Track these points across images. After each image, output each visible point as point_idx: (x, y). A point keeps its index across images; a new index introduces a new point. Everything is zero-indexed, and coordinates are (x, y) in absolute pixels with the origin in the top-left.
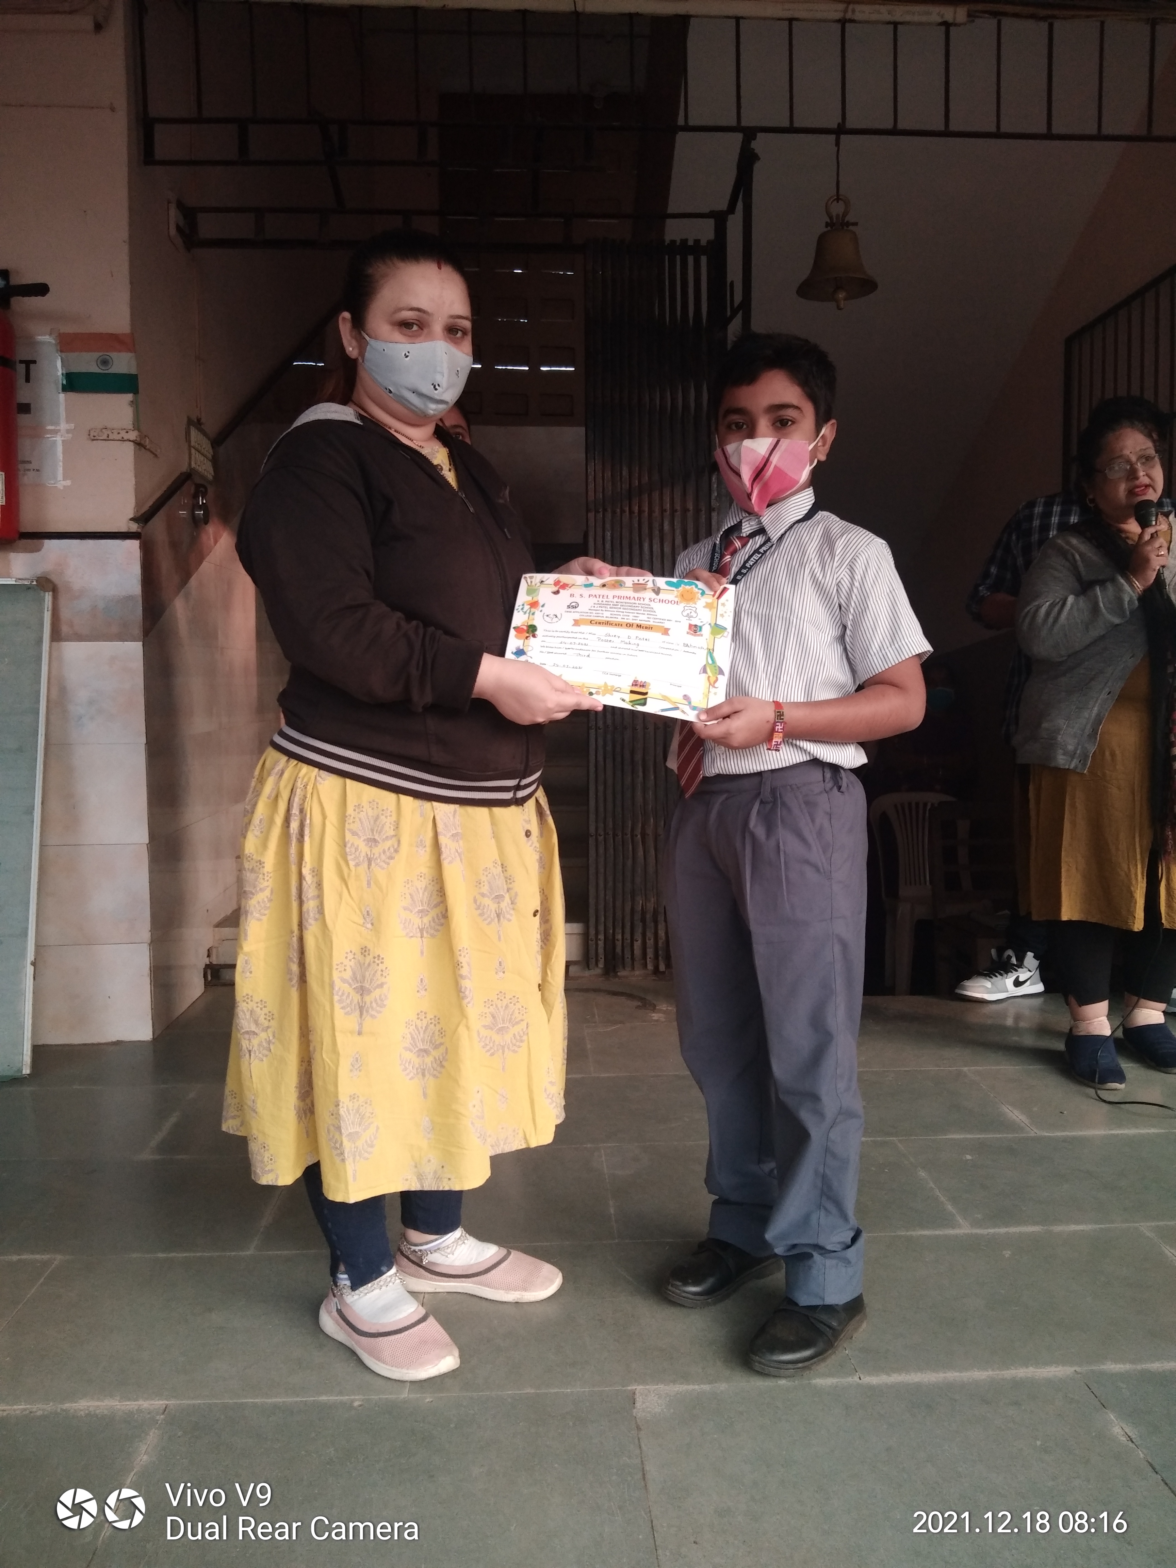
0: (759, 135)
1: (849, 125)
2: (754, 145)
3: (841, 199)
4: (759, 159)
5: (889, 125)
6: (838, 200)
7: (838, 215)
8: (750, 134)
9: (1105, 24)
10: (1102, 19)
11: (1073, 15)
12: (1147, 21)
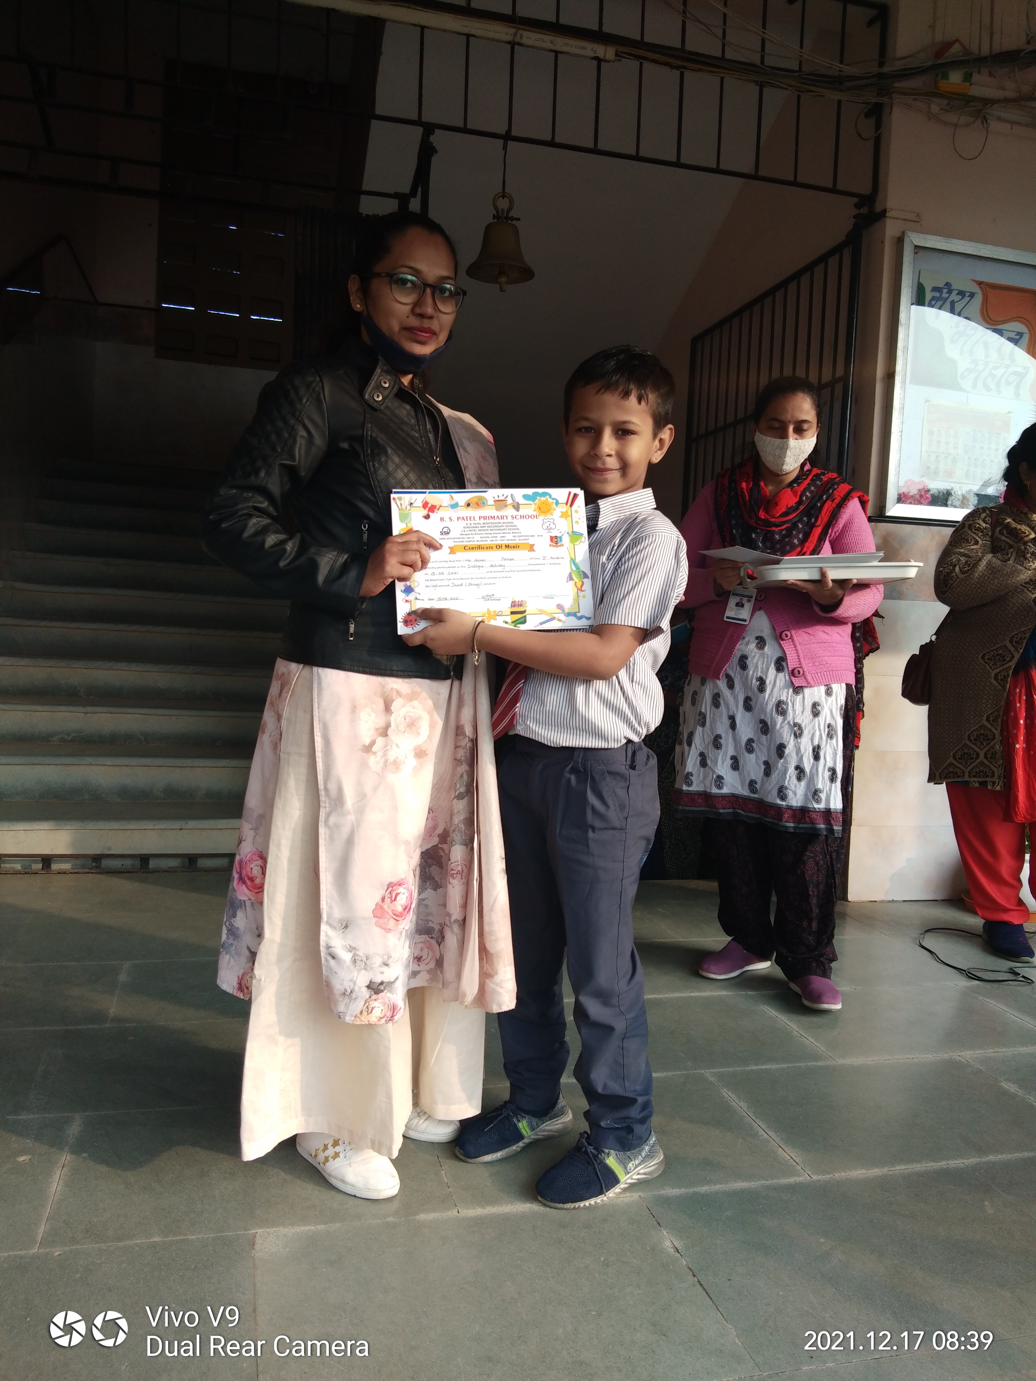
0: (437, 131)
1: (514, 133)
2: (432, 139)
3: (506, 197)
4: (436, 152)
5: (548, 137)
6: (503, 197)
7: (503, 210)
8: (429, 129)
9: (725, 80)
10: (722, 75)
11: (699, 69)
12: (757, 82)
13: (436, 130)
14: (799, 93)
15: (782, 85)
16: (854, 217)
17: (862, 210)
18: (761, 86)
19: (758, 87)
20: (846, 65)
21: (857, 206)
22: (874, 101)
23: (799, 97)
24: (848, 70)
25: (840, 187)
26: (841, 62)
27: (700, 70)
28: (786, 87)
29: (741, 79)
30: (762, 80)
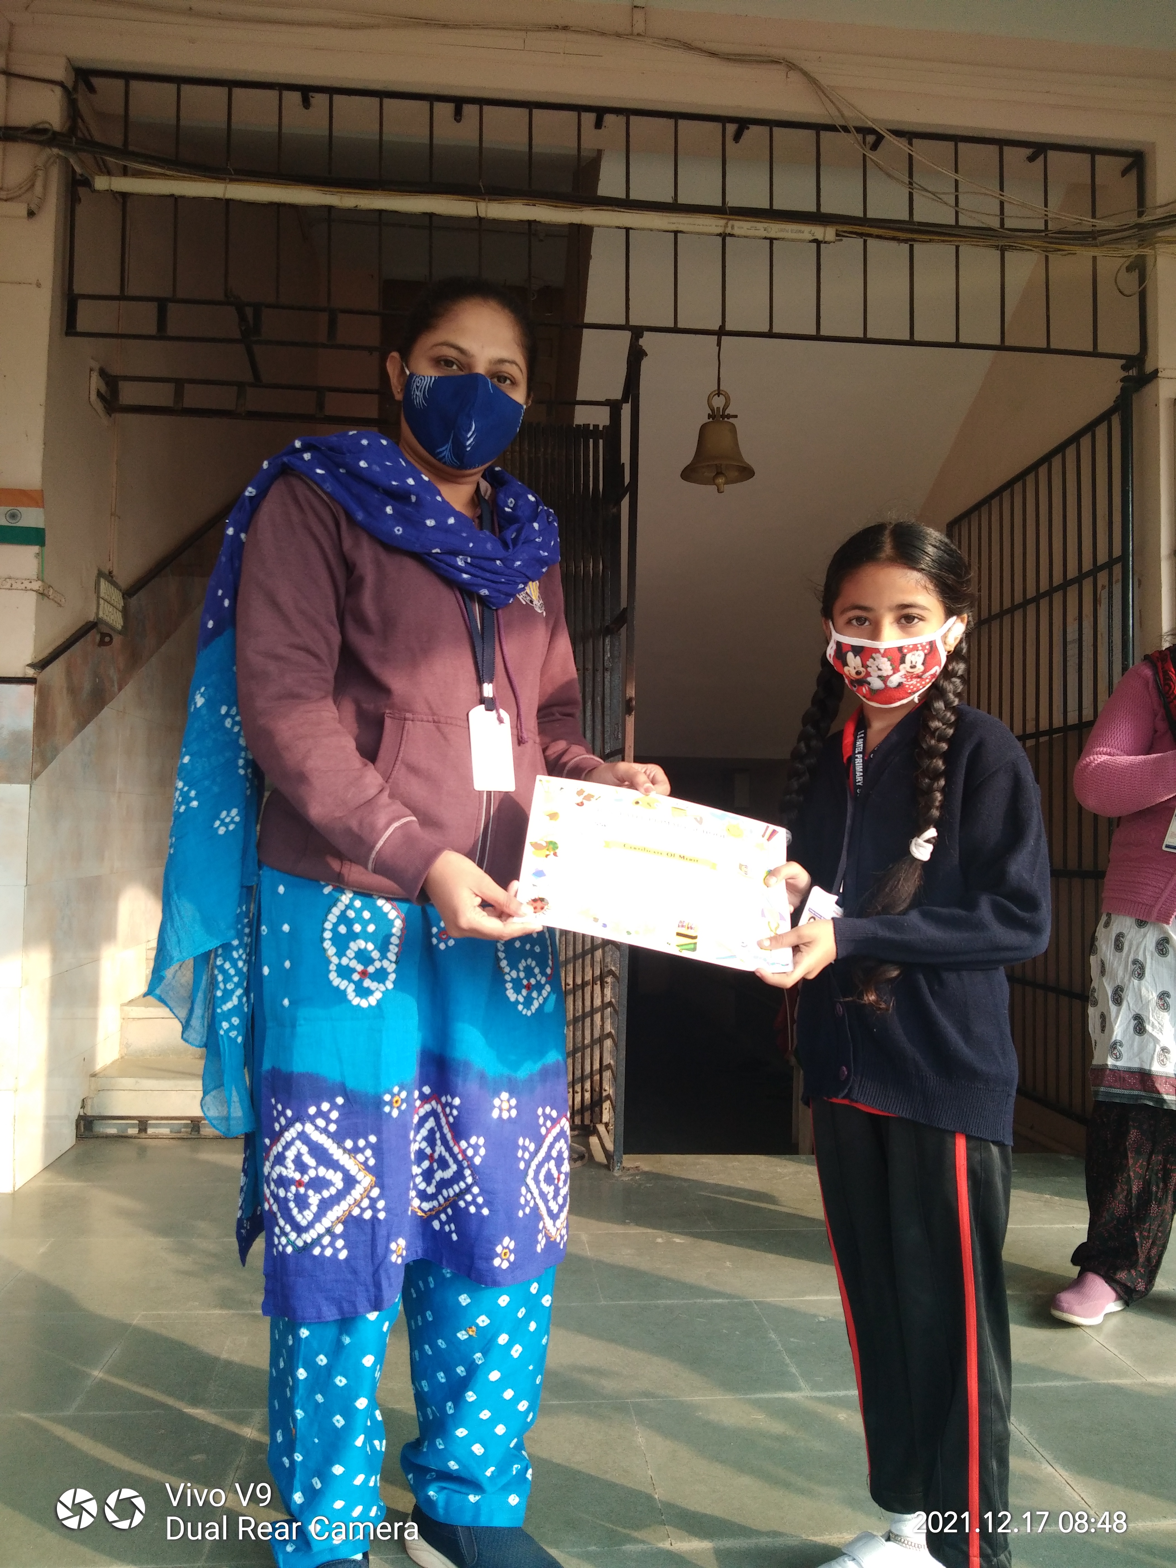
1: (729, 327)
3: (722, 394)
4: (646, 355)
5: (765, 329)
6: (719, 394)
7: (718, 408)
8: (637, 332)
9: (960, 248)
10: (956, 244)
11: (930, 239)
12: (997, 247)
13: (646, 334)
14: (1047, 254)
15: (1026, 247)
16: (1122, 380)
17: (1131, 372)
18: (1003, 250)
19: (999, 252)
20: (1099, 219)
21: (1124, 368)
22: (1135, 253)
23: (1047, 257)
24: (1102, 224)
25: (1101, 349)
26: (1094, 217)
27: (931, 241)
28: (1031, 248)
29: (978, 245)
30: (1003, 244)
